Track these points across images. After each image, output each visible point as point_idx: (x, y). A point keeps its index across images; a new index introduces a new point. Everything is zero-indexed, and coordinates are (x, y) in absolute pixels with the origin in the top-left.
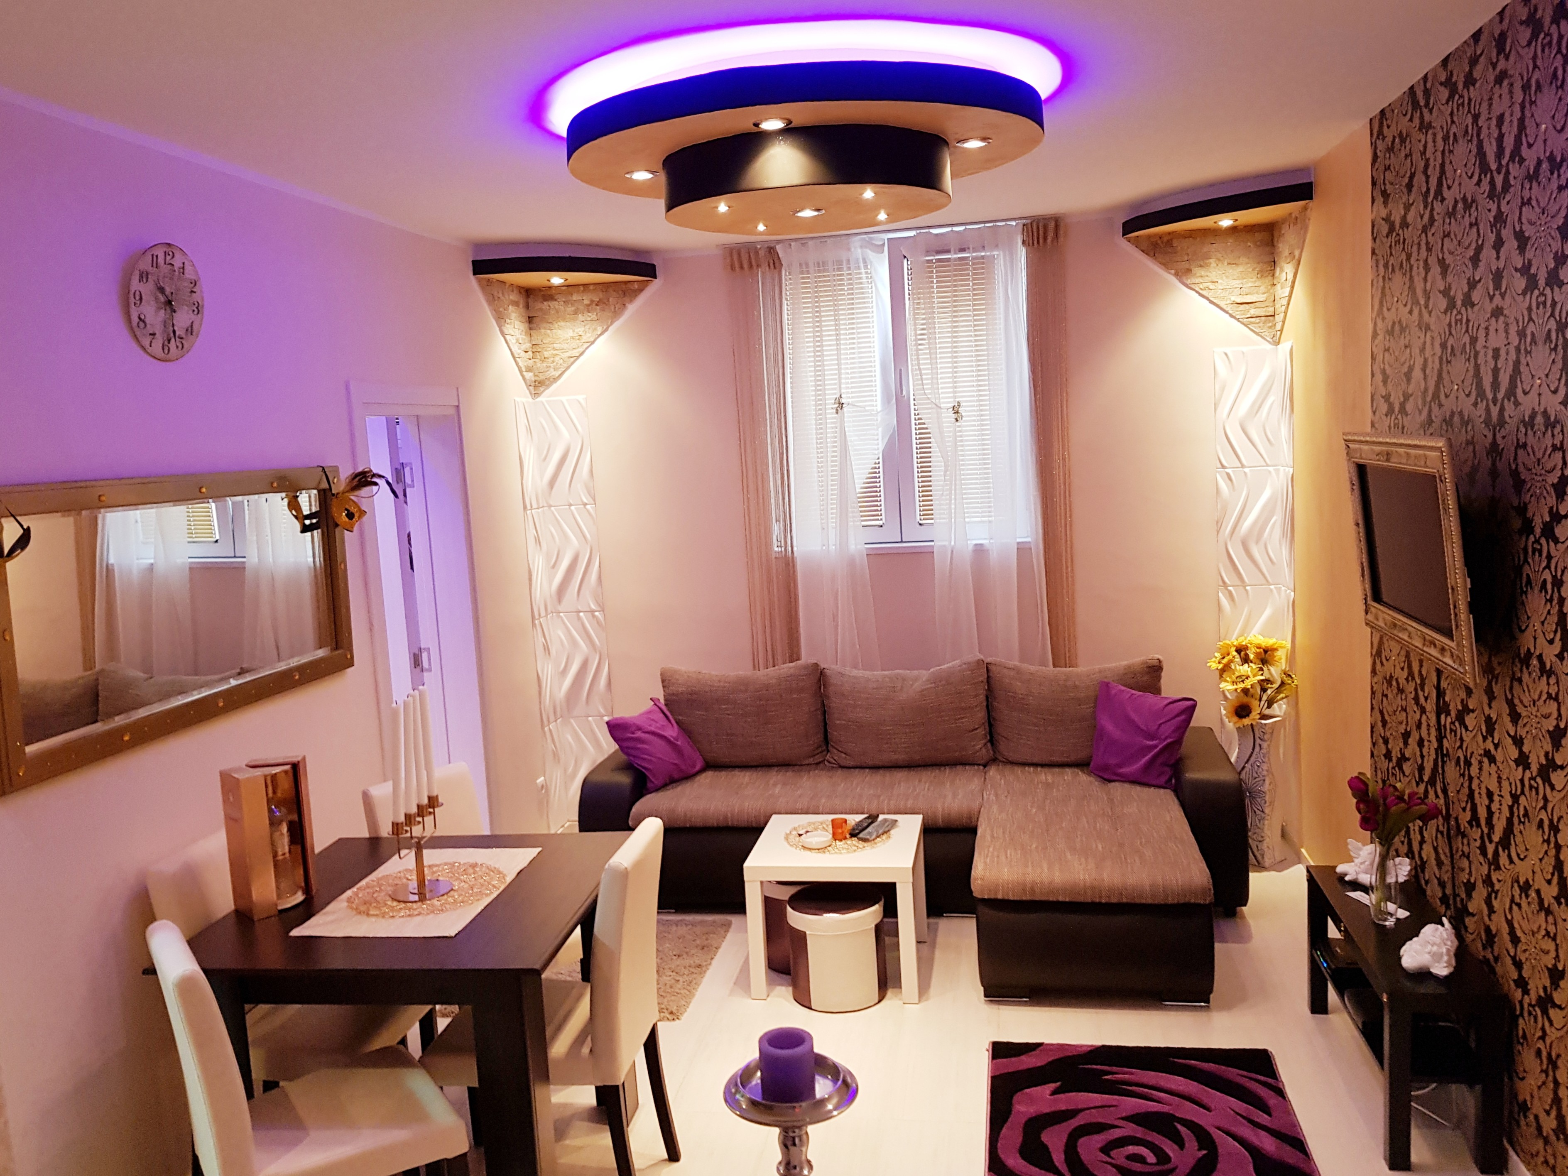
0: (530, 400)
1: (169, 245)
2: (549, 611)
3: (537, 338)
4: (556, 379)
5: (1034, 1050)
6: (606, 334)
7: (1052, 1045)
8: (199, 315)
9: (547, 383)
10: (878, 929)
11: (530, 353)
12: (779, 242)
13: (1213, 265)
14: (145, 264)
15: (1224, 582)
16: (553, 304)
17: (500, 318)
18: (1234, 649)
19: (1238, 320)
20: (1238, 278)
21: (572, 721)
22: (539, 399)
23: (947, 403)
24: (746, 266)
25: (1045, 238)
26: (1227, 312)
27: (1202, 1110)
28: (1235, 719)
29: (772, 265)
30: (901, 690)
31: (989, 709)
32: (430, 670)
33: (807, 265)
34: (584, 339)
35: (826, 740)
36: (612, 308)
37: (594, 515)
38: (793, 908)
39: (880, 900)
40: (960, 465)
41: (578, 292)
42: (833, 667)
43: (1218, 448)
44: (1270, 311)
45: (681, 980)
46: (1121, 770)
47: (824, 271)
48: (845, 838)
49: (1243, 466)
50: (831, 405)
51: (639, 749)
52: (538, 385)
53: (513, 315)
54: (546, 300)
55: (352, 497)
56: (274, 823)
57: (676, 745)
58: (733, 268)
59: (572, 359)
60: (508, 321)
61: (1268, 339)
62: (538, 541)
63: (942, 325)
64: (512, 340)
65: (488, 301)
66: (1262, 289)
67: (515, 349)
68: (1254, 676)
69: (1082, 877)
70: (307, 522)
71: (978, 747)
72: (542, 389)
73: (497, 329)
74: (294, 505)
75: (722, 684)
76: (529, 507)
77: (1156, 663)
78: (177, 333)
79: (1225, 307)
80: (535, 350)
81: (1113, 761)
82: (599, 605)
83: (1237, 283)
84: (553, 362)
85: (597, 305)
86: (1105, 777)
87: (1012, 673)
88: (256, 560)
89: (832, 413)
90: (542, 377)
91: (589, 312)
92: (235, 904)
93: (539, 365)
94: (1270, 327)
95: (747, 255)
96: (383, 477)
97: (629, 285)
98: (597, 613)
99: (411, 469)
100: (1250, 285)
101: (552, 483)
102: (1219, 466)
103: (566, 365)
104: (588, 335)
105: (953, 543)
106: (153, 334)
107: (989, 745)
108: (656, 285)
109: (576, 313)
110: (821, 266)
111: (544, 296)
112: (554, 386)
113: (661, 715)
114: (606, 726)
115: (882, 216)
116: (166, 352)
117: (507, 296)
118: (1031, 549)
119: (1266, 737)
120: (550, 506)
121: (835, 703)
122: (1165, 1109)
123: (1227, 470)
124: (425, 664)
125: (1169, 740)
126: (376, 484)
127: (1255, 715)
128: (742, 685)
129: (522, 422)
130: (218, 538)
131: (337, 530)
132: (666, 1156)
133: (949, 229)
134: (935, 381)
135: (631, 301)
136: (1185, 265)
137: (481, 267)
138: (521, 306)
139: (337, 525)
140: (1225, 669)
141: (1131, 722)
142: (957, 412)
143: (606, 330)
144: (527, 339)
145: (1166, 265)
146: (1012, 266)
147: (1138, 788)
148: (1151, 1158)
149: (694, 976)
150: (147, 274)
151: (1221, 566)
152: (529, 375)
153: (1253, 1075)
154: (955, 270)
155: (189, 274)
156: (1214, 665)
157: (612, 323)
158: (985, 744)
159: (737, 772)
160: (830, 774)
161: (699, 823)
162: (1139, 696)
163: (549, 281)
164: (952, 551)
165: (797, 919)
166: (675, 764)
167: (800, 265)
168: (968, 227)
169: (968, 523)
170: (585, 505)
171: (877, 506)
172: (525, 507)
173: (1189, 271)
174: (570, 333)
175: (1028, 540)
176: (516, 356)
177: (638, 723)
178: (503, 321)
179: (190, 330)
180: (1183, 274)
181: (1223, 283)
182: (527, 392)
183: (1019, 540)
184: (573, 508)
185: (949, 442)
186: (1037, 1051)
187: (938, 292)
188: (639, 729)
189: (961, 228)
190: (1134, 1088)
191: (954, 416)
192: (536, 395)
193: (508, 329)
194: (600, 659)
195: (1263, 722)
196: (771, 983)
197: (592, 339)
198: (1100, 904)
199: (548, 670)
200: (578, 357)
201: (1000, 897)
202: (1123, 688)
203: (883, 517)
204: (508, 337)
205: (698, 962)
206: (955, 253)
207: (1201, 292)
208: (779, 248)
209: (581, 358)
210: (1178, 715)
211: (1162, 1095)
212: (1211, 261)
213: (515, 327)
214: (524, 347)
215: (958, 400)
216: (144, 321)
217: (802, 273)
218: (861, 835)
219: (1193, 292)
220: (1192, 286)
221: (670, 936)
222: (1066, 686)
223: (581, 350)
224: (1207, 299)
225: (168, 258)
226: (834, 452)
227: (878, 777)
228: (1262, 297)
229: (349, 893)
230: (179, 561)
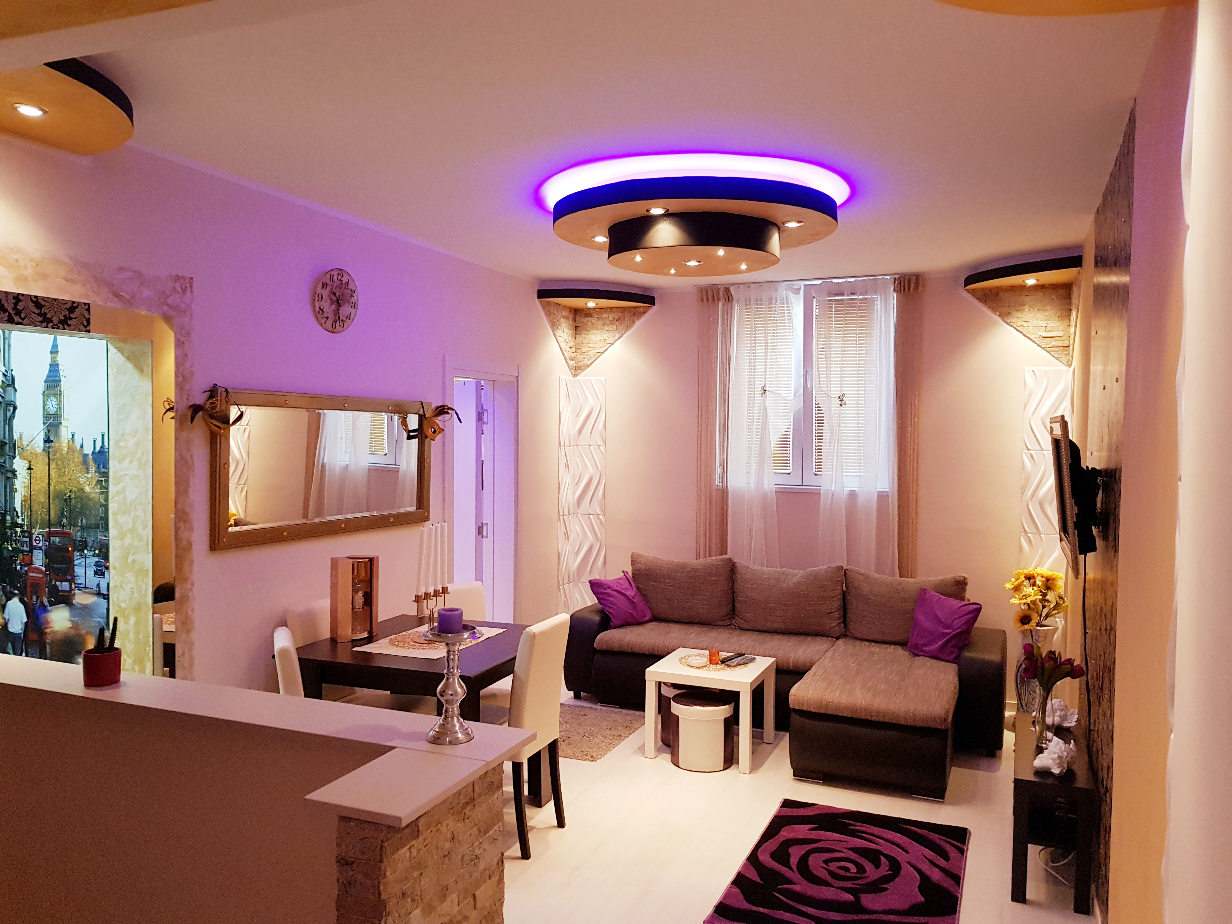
0: (571, 378)
1: (340, 269)
2: (571, 512)
3: (579, 339)
4: (588, 366)
5: (810, 807)
6: (621, 339)
7: (823, 806)
8: (355, 309)
9: (583, 368)
10: (727, 721)
11: (574, 349)
12: (733, 284)
13: (1027, 310)
14: (327, 280)
15: (1025, 531)
16: (590, 319)
17: (554, 326)
18: (1023, 576)
19: (1043, 348)
20: (1044, 320)
21: (580, 584)
22: (577, 378)
23: (835, 393)
24: (710, 299)
25: (909, 289)
26: (1035, 343)
27: (903, 852)
28: (1019, 624)
29: (727, 299)
30: (784, 581)
31: (844, 599)
32: (487, 537)
33: (750, 300)
34: (608, 341)
35: (733, 609)
36: (626, 323)
37: (604, 452)
38: (674, 701)
39: (731, 703)
40: (842, 436)
41: (606, 312)
42: (742, 562)
43: (1025, 436)
44: (1066, 343)
45: (606, 741)
46: (926, 649)
47: (761, 304)
48: (718, 663)
49: (1042, 450)
50: (759, 391)
51: (607, 600)
52: (577, 370)
53: (563, 325)
54: (587, 317)
55: (436, 421)
56: (355, 591)
57: (633, 602)
58: (702, 300)
59: (599, 354)
60: (559, 328)
61: (1064, 362)
62: (567, 466)
63: (836, 343)
64: (561, 340)
65: (546, 315)
66: (1062, 328)
67: (563, 345)
68: (1035, 595)
69: (860, 701)
70: (411, 434)
71: (833, 625)
72: (579, 372)
73: (551, 332)
74: (404, 423)
75: (668, 566)
76: (562, 444)
77: (962, 579)
78: (341, 318)
79: (1034, 339)
80: (577, 347)
81: (921, 642)
82: (603, 512)
83: (1043, 323)
84: (587, 355)
85: (617, 321)
86: (916, 653)
87: (861, 577)
88: (405, 467)
89: (759, 397)
90: (580, 364)
91: (612, 325)
92: (331, 635)
93: (578, 356)
94: (1066, 355)
95: (712, 293)
96: (454, 410)
97: (637, 309)
98: (600, 516)
99: (488, 413)
100: (1053, 325)
101: (580, 431)
102: (1026, 448)
103: (595, 357)
104: (610, 339)
105: (833, 488)
106: (327, 318)
107: (842, 625)
108: (654, 309)
109: (604, 325)
110: (759, 302)
111: (586, 314)
112: (587, 370)
113: (627, 582)
114: (589, 584)
115: (744, 267)
116: (334, 328)
117: (560, 313)
118: (888, 496)
119: (1040, 639)
120: (578, 446)
121: (739, 585)
122: (879, 848)
123: (1031, 452)
124: (485, 534)
125: (959, 630)
126: (448, 413)
127: (1033, 623)
128: (682, 567)
129: (564, 391)
130: (387, 452)
131: (427, 440)
132: (556, 824)
133: (844, 280)
134: (829, 379)
135: (638, 319)
136: (1007, 309)
137: (542, 294)
138: (570, 319)
139: (427, 437)
140: (1017, 589)
141: (936, 617)
142: (842, 400)
143: (622, 336)
144: (572, 340)
145: (994, 310)
146: (886, 307)
147: (934, 661)
148: (853, 869)
149: (614, 740)
150: (327, 285)
151: (1023, 519)
152: (571, 363)
153: (949, 840)
154: (847, 307)
155: (351, 286)
156: (1009, 586)
157: (625, 333)
158: (839, 624)
159: (672, 625)
160: (731, 632)
161: (638, 651)
162: (944, 599)
163: (586, 304)
164: (833, 494)
165: (677, 708)
166: (631, 614)
167: (746, 299)
168: (858, 279)
169: (845, 475)
170: (599, 446)
171: (787, 460)
172: (560, 444)
173: (1009, 314)
174: (599, 338)
175: (888, 490)
176: (563, 350)
177: (611, 584)
178: (556, 327)
179: (349, 317)
180: (1005, 315)
181: (1033, 322)
182: (570, 373)
183: (878, 490)
184: (591, 447)
185: (835, 420)
186: (811, 808)
187: (835, 321)
188: (609, 587)
189: (853, 280)
190: (864, 835)
191: (840, 402)
192: (575, 375)
193: (559, 333)
194: (600, 546)
195: (1039, 628)
196: (659, 750)
197: (612, 342)
198: (871, 721)
199: (566, 549)
200: (603, 353)
201: (805, 709)
202: (935, 594)
203: (790, 468)
204: (558, 338)
205: (620, 734)
206: (848, 296)
207: (1017, 328)
208: (732, 289)
209: (605, 353)
210: (966, 614)
211: (881, 841)
212: (1025, 307)
213: (564, 332)
214: (569, 345)
215: (843, 392)
216: (322, 310)
217: (746, 305)
218: (726, 663)
219: (1012, 328)
220: (1011, 324)
221: (609, 719)
222: (897, 590)
223: (605, 348)
224: (1021, 333)
225: (340, 277)
226: (758, 422)
227: (762, 637)
228: (1061, 334)
229: (392, 637)
230: (363, 464)
